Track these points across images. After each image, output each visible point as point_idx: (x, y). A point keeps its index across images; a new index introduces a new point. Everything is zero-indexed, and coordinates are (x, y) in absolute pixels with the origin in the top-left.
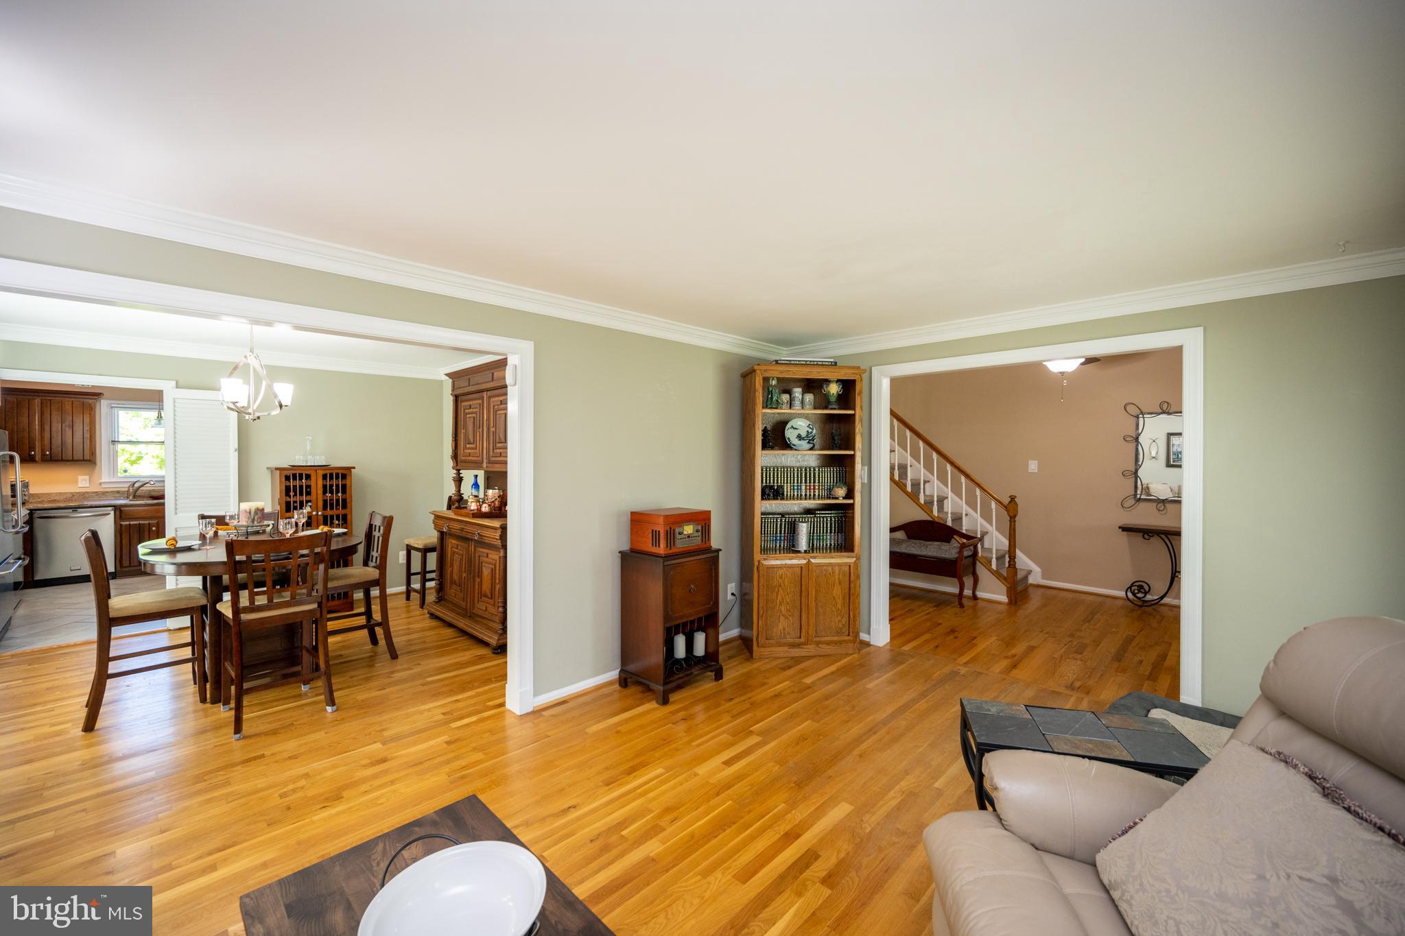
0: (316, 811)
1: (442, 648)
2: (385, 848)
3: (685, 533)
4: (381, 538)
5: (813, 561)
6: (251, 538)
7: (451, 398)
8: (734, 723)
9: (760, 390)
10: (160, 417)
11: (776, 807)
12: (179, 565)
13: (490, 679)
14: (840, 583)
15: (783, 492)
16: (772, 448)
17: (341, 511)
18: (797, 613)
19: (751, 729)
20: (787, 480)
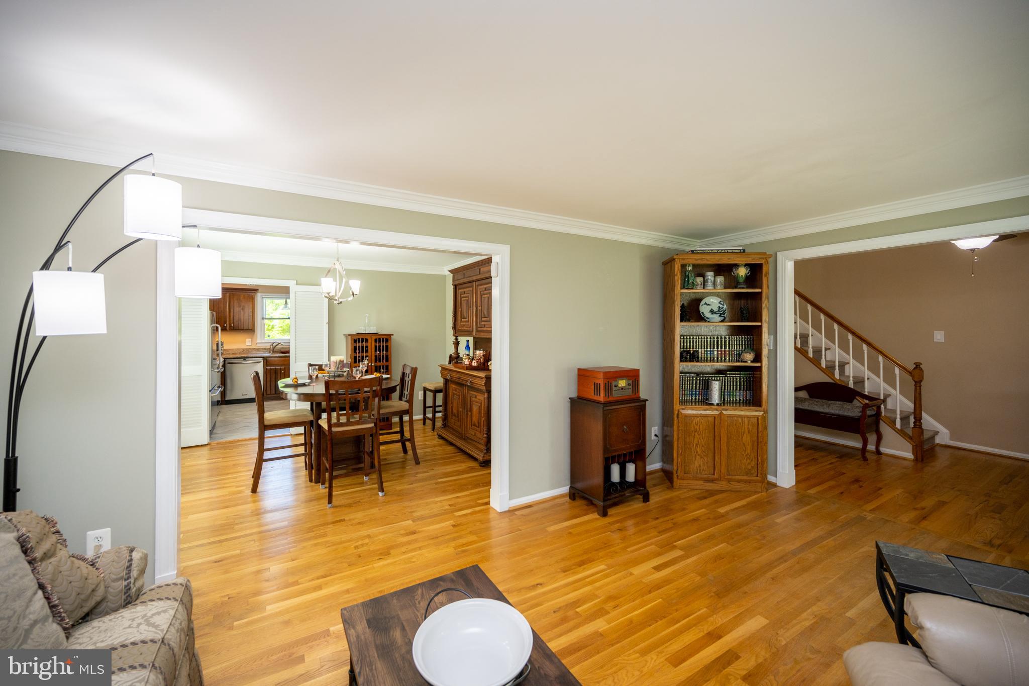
0: (376, 560)
1: (446, 460)
2: (422, 593)
3: (620, 386)
4: (410, 382)
5: (724, 412)
6: (337, 379)
7: (453, 287)
8: (659, 538)
9: (679, 275)
10: (286, 303)
11: (699, 610)
12: (300, 395)
13: (479, 484)
14: (749, 432)
15: (698, 356)
16: (689, 320)
17: (385, 363)
18: (711, 455)
19: (675, 544)
20: (701, 346)
